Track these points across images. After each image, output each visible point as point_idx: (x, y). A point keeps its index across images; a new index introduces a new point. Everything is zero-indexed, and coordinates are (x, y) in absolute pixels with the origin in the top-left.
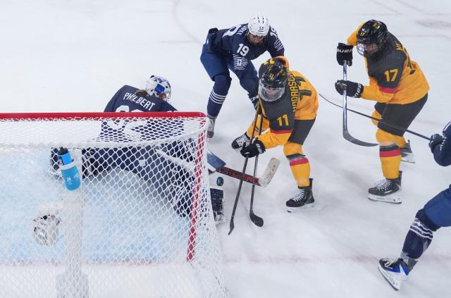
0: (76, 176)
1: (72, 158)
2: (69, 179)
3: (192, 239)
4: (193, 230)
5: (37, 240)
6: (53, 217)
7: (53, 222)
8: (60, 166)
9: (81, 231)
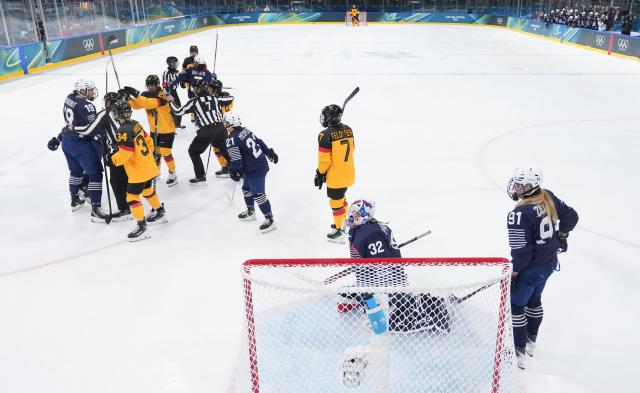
0: (383, 320)
1: (377, 303)
2: (376, 323)
3: (496, 381)
4: (496, 373)
5: (344, 382)
6: (360, 360)
7: (361, 365)
8: (367, 311)
9: (388, 374)
